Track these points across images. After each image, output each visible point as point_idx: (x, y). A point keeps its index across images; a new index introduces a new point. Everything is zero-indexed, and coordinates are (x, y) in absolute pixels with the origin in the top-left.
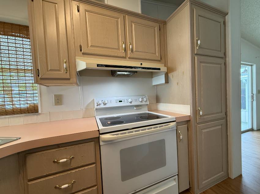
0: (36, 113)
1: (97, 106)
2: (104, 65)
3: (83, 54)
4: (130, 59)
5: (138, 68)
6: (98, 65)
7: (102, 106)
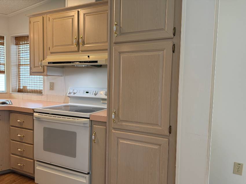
0: (41, 94)
1: (69, 94)
2: (52, 62)
3: (51, 53)
4: (83, 52)
5: (76, 63)
6: (49, 63)
7: (72, 95)
